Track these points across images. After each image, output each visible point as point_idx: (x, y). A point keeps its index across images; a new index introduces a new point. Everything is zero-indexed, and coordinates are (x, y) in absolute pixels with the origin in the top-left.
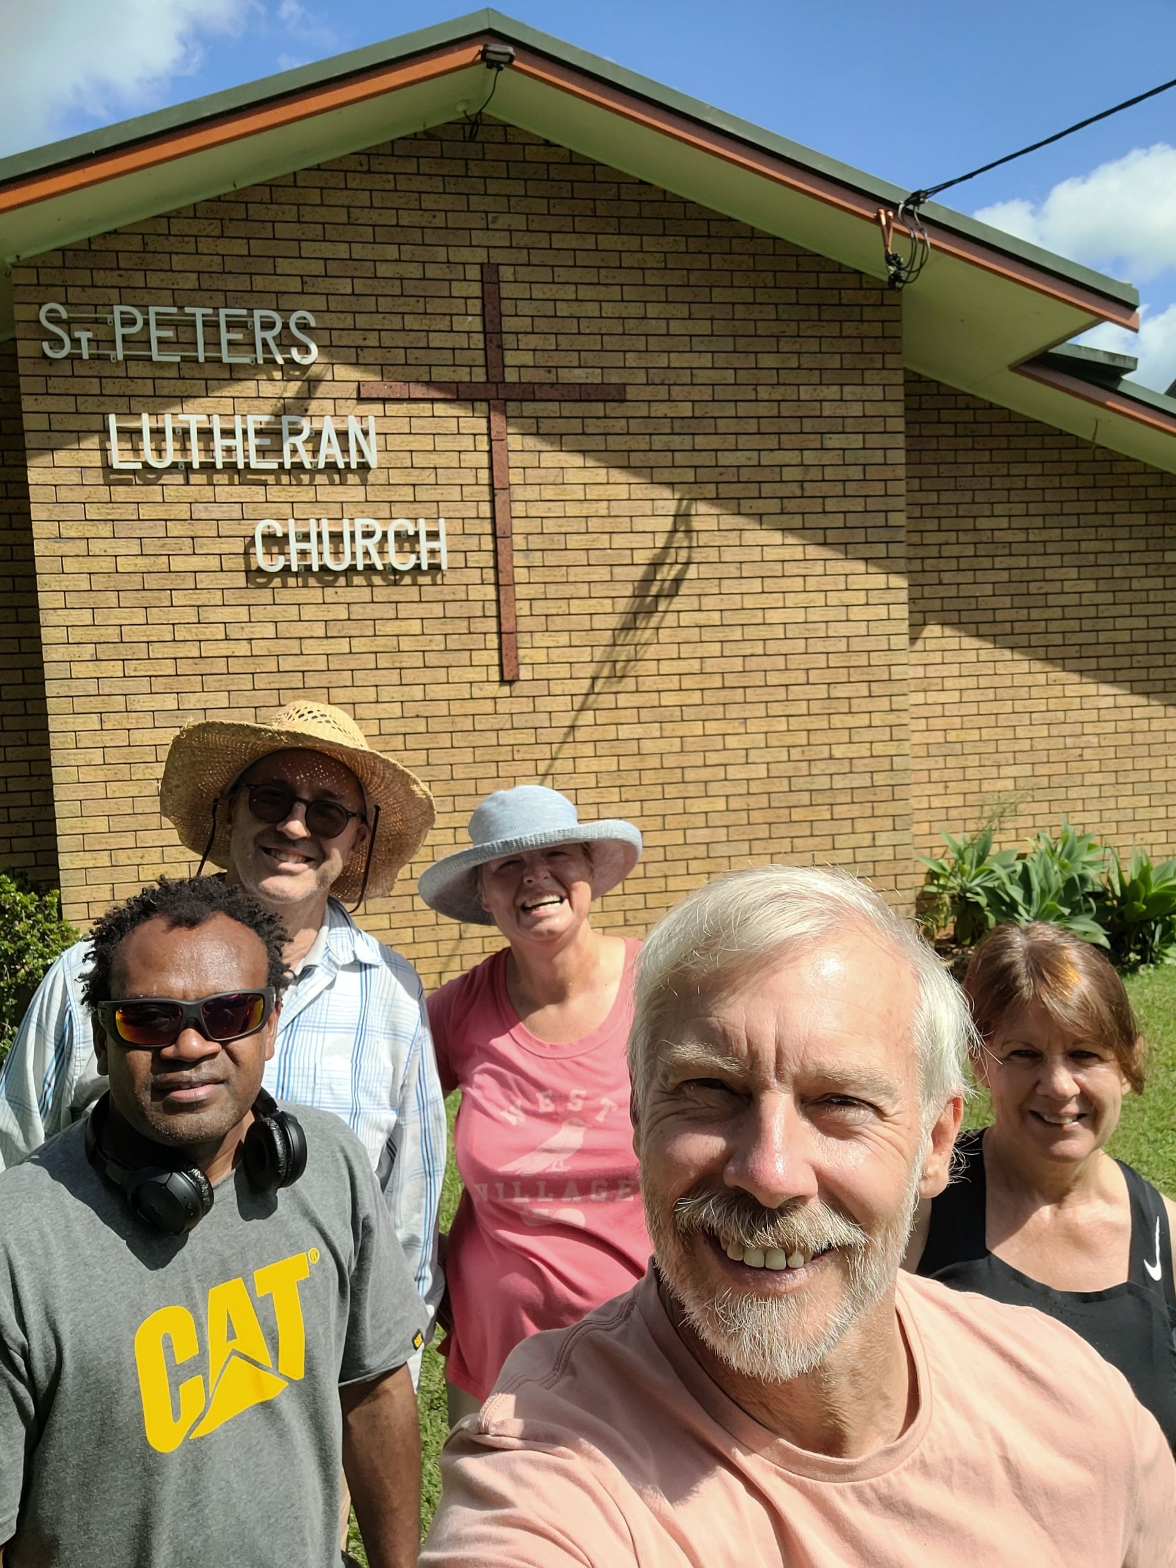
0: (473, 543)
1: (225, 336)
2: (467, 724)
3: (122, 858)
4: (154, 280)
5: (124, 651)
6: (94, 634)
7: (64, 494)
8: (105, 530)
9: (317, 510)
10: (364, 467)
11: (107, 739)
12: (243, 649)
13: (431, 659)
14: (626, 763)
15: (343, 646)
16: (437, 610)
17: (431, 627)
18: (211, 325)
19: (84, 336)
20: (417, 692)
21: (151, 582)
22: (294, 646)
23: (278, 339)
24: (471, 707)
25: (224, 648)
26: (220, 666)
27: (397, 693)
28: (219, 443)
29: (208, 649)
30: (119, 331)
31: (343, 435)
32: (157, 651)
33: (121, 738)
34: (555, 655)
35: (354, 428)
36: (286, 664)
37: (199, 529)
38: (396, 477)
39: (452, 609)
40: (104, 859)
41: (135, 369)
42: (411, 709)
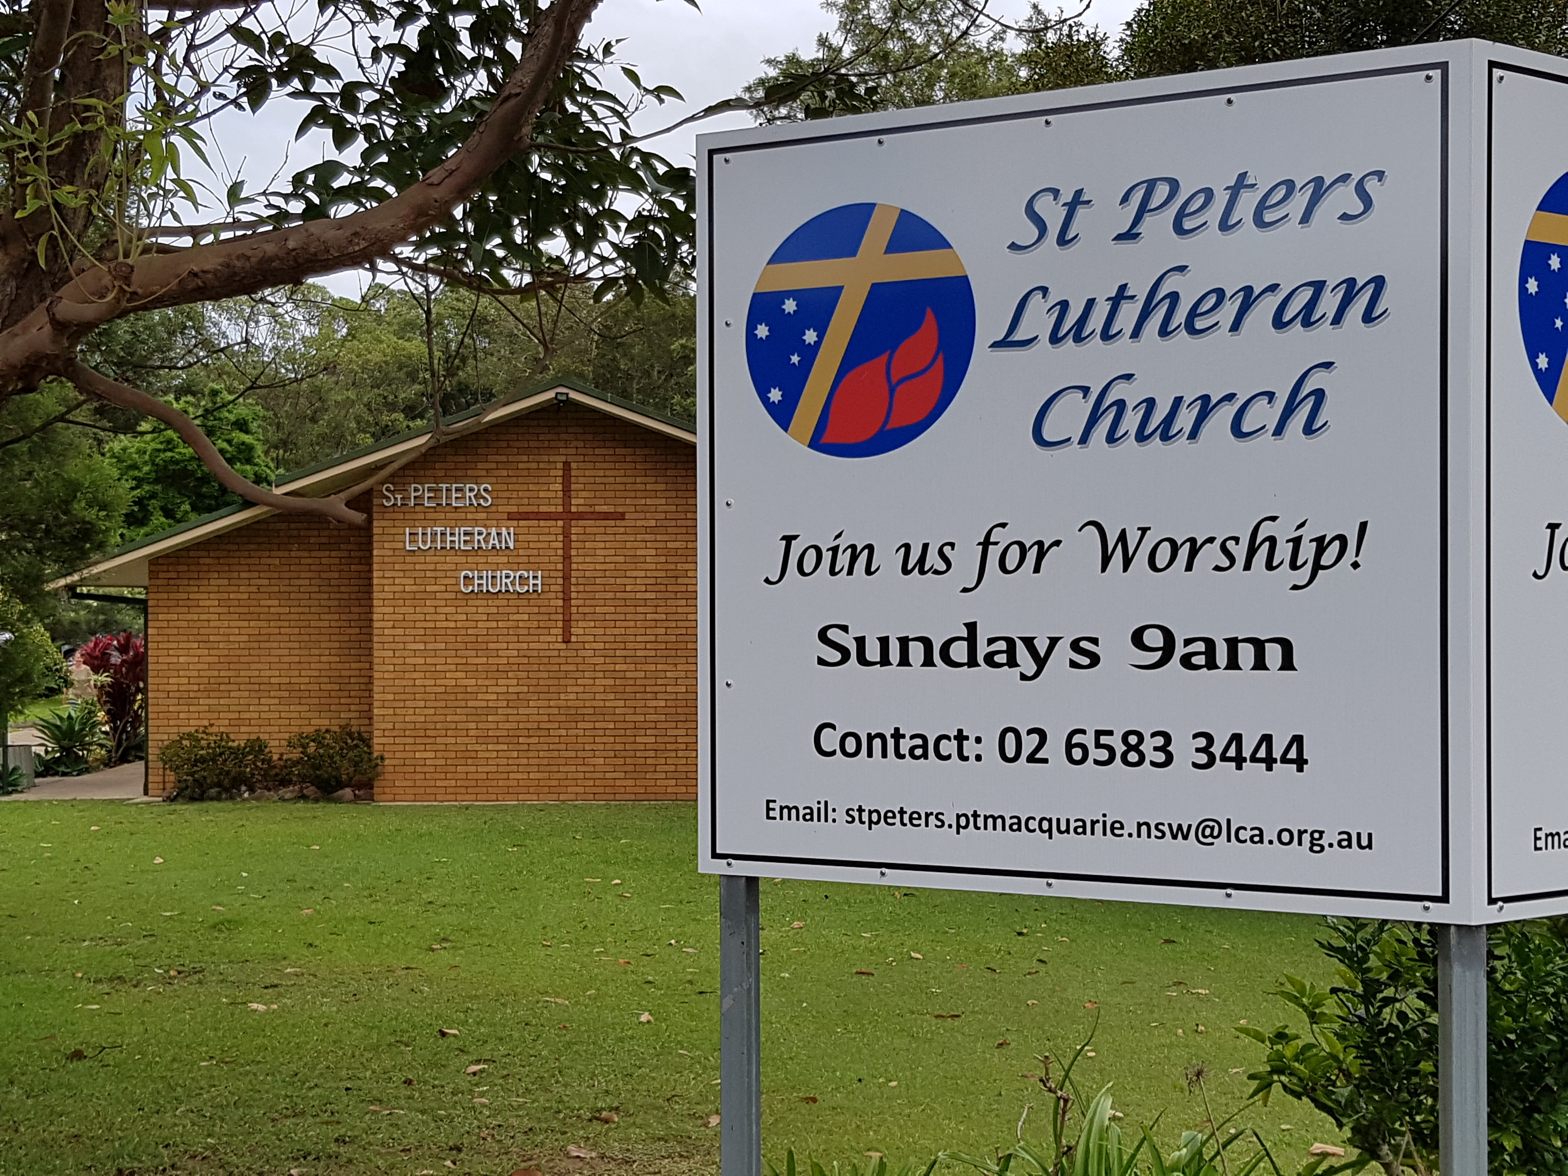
0: (553, 581)
1: (454, 495)
2: (546, 660)
3: (398, 711)
4: (428, 473)
5: (405, 624)
6: (394, 617)
7: (386, 559)
8: (401, 574)
9: (487, 566)
10: (507, 548)
11: (396, 661)
12: (452, 625)
13: (532, 631)
14: (618, 682)
15: (494, 624)
16: (536, 610)
17: (532, 617)
18: (448, 490)
19: (399, 496)
20: (525, 646)
21: (418, 596)
22: (473, 624)
23: (475, 496)
24: (548, 653)
25: (445, 624)
26: (443, 632)
27: (517, 646)
28: (449, 539)
29: (438, 624)
30: (413, 494)
31: (499, 534)
32: (418, 625)
33: (401, 661)
34: (587, 631)
35: (504, 531)
36: (470, 632)
37: (439, 574)
38: (521, 552)
39: (543, 610)
40: (391, 711)
41: (418, 508)
42: (522, 653)
